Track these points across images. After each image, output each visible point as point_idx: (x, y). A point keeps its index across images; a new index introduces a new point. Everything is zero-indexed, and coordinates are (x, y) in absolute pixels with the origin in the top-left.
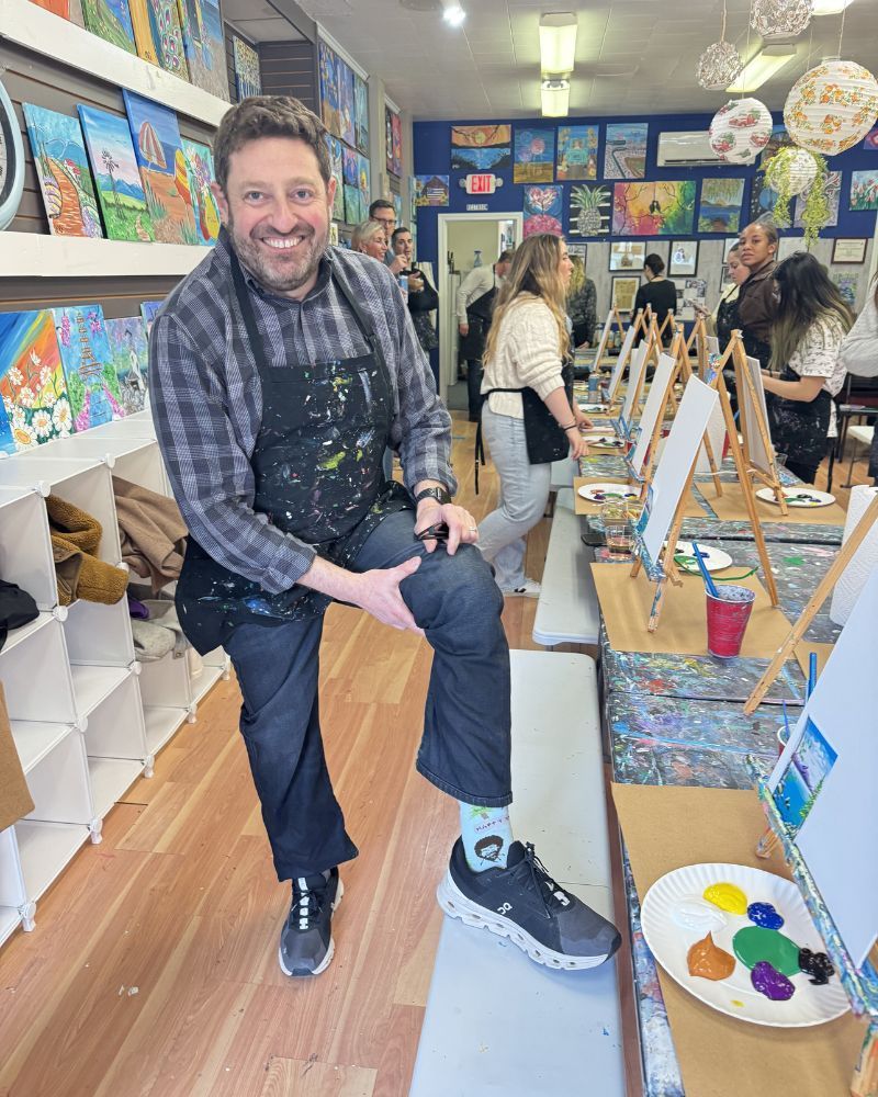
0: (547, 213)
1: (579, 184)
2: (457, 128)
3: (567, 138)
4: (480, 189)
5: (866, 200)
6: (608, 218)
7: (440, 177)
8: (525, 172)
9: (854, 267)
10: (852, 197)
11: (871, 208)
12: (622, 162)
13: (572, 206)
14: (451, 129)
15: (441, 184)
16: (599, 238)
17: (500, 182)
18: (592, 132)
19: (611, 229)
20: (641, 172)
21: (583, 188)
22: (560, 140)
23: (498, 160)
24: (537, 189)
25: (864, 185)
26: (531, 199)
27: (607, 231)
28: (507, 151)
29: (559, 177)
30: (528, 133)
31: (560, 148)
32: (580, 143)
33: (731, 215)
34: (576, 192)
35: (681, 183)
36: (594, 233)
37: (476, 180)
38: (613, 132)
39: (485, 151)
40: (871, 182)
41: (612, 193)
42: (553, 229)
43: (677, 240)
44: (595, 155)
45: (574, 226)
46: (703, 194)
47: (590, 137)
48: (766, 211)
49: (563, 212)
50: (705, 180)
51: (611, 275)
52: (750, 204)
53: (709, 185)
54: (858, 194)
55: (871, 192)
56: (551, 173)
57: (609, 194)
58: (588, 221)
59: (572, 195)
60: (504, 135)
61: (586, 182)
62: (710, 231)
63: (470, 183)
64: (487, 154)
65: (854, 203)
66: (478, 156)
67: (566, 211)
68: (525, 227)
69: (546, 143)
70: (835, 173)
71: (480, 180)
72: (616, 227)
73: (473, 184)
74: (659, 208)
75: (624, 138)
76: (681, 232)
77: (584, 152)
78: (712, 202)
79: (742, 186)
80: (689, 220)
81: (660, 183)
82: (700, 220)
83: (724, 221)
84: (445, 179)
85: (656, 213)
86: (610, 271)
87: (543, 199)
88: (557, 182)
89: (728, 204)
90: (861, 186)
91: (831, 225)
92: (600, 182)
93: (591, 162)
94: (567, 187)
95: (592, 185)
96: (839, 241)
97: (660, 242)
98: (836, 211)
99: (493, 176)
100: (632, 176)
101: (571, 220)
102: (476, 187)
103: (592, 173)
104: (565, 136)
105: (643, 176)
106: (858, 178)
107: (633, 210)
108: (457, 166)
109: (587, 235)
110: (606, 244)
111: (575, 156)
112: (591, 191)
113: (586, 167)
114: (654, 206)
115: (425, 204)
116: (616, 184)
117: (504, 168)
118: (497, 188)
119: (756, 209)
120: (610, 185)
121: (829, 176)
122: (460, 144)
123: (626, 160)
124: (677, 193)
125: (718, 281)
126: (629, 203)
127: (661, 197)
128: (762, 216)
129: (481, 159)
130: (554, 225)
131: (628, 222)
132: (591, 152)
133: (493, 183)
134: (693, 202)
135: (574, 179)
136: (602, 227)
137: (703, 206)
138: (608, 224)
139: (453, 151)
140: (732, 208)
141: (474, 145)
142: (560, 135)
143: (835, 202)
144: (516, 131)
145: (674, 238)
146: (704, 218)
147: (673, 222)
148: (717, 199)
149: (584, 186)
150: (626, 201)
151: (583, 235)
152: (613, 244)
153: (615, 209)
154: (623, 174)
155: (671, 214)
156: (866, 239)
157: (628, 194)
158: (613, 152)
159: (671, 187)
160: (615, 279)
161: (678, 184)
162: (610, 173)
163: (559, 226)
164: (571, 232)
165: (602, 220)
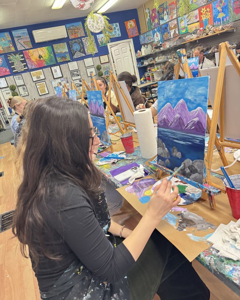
1: (10, 53)
5: (103, 43)
6: (25, 64)
9: (107, 64)
10: (99, 43)
11: (105, 45)
12: (22, 43)
13: (10, 62)
16: (25, 71)
18: (7, 34)
19: (28, 67)
21: (12, 55)
27: (27, 68)
32: (4, 39)
33: (66, 55)
34: (10, 57)
35: (46, 47)
36: (22, 70)
38: (14, 33)
40: (102, 37)
41: (23, 54)
42: (6, 71)
43: (52, 67)
44: (12, 42)
45: (14, 69)
46: (55, 50)
47: (7, 36)
49: (7, 64)
50: (54, 45)
51: (35, 83)
52: (71, 51)
53: (56, 46)
54: (100, 42)
55: (104, 40)
57: (22, 55)
58: (18, 66)
59: (8, 58)
61: (11, 53)
62: (62, 61)
65: (100, 44)
67: (9, 64)
72: (30, 67)
74: (42, 57)
75: (20, 35)
76: (53, 64)
77: (7, 42)
78: (59, 52)
79: (66, 45)
80: (54, 59)
81: (39, 49)
82: (57, 58)
83: (65, 57)
85: (41, 59)
86: (34, 82)
89: (64, 51)
90: (100, 39)
91: (97, 52)
92: (17, 52)
93: (11, 45)
94: (6, 55)
95: (15, 53)
96: (100, 57)
97: (47, 68)
98: (96, 48)
100: (28, 48)
101: (12, 67)
103: (13, 49)
105: (32, 47)
106: (99, 37)
107: (33, 59)
109: (20, 71)
110: (28, 73)
111: (4, 44)
112: (15, 56)
113: (9, 47)
114: (40, 57)
116: (23, 51)
119: (73, 52)
120: (21, 52)
123: (24, 42)
124: (46, 51)
125: (71, 77)
126: (31, 57)
127: (41, 54)
128: (76, 53)
131: (33, 64)
132: (9, 41)
134: (53, 53)
135: (7, 52)
136: (25, 67)
137: (56, 53)
140: (65, 53)
143: (95, 45)
145: (50, 66)
146: (58, 57)
147: (49, 61)
148: (60, 50)
149: (12, 54)
150: (30, 57)
151: (19, 72)
152: (31, 72)
153: (27, 60)
154: (25, 48)
155: (47, 58)
156: (108, 55)
157: (29, 54)
158: (18, 40)
159: (43, 49)
160: (37, 84)
161: (45, 48)
162: (20, 48)
163: (8, 70)
164: (13, 71)
165: (24, 65)
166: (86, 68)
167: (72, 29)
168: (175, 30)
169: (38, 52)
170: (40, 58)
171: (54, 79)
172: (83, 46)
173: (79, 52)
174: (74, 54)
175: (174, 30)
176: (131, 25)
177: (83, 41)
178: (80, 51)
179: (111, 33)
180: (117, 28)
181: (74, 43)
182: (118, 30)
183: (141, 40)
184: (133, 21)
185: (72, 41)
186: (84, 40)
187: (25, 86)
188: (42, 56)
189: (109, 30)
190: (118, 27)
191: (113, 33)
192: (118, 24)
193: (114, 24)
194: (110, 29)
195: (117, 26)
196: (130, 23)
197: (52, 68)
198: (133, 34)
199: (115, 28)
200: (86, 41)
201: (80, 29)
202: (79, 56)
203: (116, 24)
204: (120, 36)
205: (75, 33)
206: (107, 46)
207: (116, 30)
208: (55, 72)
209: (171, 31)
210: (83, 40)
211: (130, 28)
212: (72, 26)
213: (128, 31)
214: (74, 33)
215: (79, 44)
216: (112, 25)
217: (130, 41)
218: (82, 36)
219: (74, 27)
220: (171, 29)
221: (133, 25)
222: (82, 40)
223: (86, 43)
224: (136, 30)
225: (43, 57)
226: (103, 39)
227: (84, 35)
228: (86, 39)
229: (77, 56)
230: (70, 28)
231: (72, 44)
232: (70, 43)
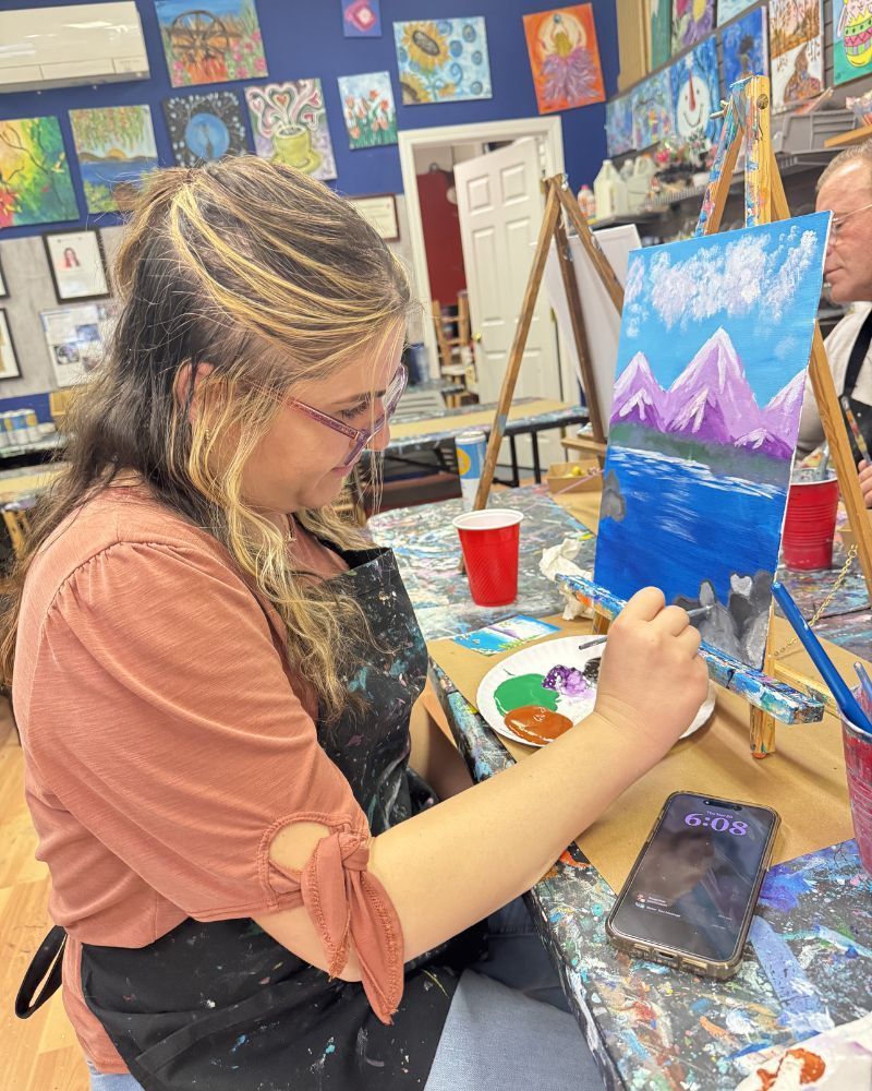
5: (374, 127)
10: (350, 123)
11: (387, 142)
25: (364, 101)
35: (28, 122)
40: (373, 94)
43: (55, 232)
46: (78, 141)
50: (73, 114)
53: (85, 122)
54: (358, 118)
55: (379, 112)
62: (111, 209)
65: (354, 134)
70: (308, 83)
76: (56, 218)
78: (100, 153)
79: (148, 119)
80: (66, 191)
82: (87, 189)
83: (132, 187)
89: (130, 154)
90: (358, 101)
97: (23, 241)
98: (328, 151)
106: (351, 89)
121: (299, 88)
124: (27, 143)
134: (62, 156)
137: (84, 162)
143: (322, 137)
145: (46, 230)
146: (93, 185)
147: (36, 199)
148: (108, 147)
155: (26, 183)
156: (393, 196)
159: (9, 132)
161: (23, 125)
167: (190, 33)
168: (802, 55)
171: (61, 301)
172: (250, 132)
175: (795, 52)
176: (560, 39)
177: (253, 104)
179: (429, 72)
180: (469, 48)
181: (198, 110)
182: (477, 58)
183: (612, 129)
184: (578, 14)
185: (187, 101)
186: (257, 99)
189: (418, 52)
190: (481, 43)
191: (445, 75)
192: (479, 25)
193: (457, 23)
194: (424, 50)
195: (471, 35)
196: (559, 28)
197: (52, 240)
198: (567, 92)
199: (457, 49)
200: (267, 105)
201: (238, 36)
203: (469, 21)
204: (482, 96)
205: (207, 57)
206: (396, 145)
207: (465, 60)
208: (68, 265)
209: (775, 63)
210: (255, 96)
211: (557, 54)
212: (197, 13)
213: (535, 71)
214: (202, 53)
215: (226, 119)
216: (442, 27)
217: (545, 133)
218: (249, 76)
219: (206, 23)
220: (778, 46)
221: (573, 38)
222: (248, 97)
223: (271, 120)
224: (592, 72)
225: (5, 179)
226: (373, 105)
227: (264, 74)
228: (273, 93)
230: (178, 25)
231: (185, 115)
232: (172, 111)
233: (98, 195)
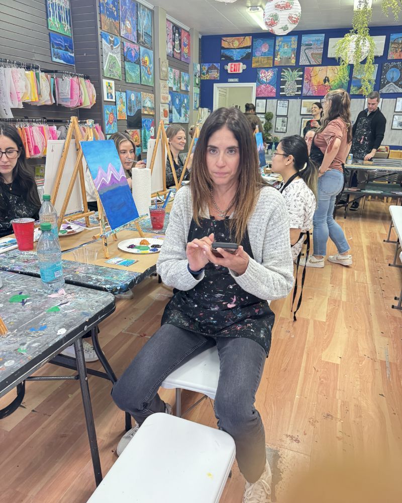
0: (268, 83)
1: (286, 67)
2: (224, 39)
3: (281, 43)
4: (234, 70)
6: (301, 86)
7: (215, 64)
8: (257, 62)
12: (309, 55)
13: (282, 80)
14: (221, 39)
15: (216, 68)
16: (296, 97)
17: (245, 67)
18: (294, 39)
19: (302, 92)
20: (320, 61)
21: (288, 70)
22: (277, 44)
23: (244, 55)
24: (264, 70)
26: (261, 76)
27: (300, 93)
28: (249, 50)
29: (275, 65)
30: (260, 40)
31: (277, 48)
32: (287, 46)
34: (284, 72)
36: (293, 94)
37: (233, 66)
38: (305, 39)
39: (238, 50)
41: (304, 73)
42: (271, 92)
44: (295, 52)
45: (283, 90)
46: (354, 73)
47: (293, 42)
48: (390, 82)
49: (277, 83)
51: (302, 117)
52: (381, 79)
56: (271, 62)
57: (302, 73)
58: (290, 88)
59: (282, 74)
60: (248, 41)
62: (357, 93)
63: (229, 68)
64: (238, 52)
66: (235, 53)
67: (279, 82)
68: (257, 91)
69: (269, 46)
71: (235, 66)
72: (305, 91)
73: (231, 68)
74: (328, 81)
75: (311, 42)
77: (290, 50)
78: (359, 77)
79: (376, 68)
81: (330, 67)
82: (352, 87)
84: (218, 65)
85: (327, 83)
86: (301, 115)
87: (267, 76)
88: (274, 67)
92: (298, 67)
93: (293, 56)
94: (280, 69)
95: (293, 68)
99: (241, 64)
100: (314, 63)
101: (281, 87)
102: (233, 70)
103: (293, 61)
104: (280, 42)
105: (321, 63)
107: (315, 81)
108: (223, 59)
109: (289, 95)
110: (299, 100)
111: (284, 53)
112: (292, 72)
113: (290, 58)
114: (326, 80)
115: (208, 79)
116: (306, 68)
117: (247, 59)
118: (243, 70)
119: (384, 81)
120: (302, 69)
122: (226, 47)
123: (312, 54)
124: (339, 73)
127: (330, 75)
128: (387, 86)
129: (236, 55)
130: (272, 90)
131: (311, 88)
132: (293, 50)
133: (242, 67)
135: (283, 65)
136: (297, 91)
137: (353, 79)
138: (301, 89)
139: (222, 51)
141: (233, 47)
142: (277, 41)
144: (254, 40)
146: (354, 86)
148: (362, 76)
149: (289, 68)
150: (311, 77)
151: (287, 95)
152: (303, 100)
153: (304, 81)
154: (310, 62)
155: (335, 84)
157: (312, 73)
158: (305, 50)
159: (336, 69)
160: (303, 119)
162: (303, 61)
163: (274, 91)
164: (281, 93)
165: (298, 87)
166: (395, 114)
167: (399, 44)
169: (325, 73)
170: (325, 82)
173: (394, 84)
174: (384, 85)
178: (396, 83)
181: (392, 67)
185: (391, 64)
187: (286, 118)
188: (330, 79)
202: (391, 92)
225: (330, 82)
229: (388, 89)
230: (396, 41)
231: (389, 68)
232: (385, 66)
233: (354, 89)
